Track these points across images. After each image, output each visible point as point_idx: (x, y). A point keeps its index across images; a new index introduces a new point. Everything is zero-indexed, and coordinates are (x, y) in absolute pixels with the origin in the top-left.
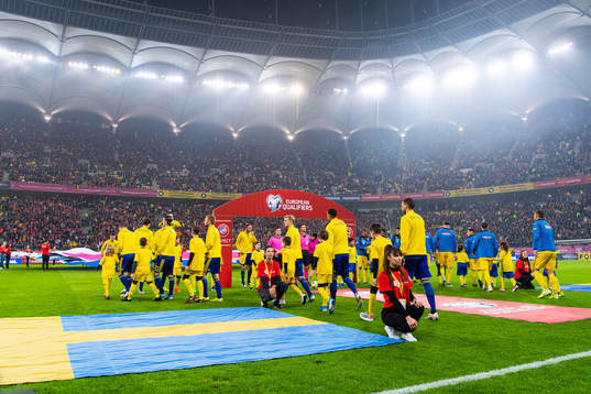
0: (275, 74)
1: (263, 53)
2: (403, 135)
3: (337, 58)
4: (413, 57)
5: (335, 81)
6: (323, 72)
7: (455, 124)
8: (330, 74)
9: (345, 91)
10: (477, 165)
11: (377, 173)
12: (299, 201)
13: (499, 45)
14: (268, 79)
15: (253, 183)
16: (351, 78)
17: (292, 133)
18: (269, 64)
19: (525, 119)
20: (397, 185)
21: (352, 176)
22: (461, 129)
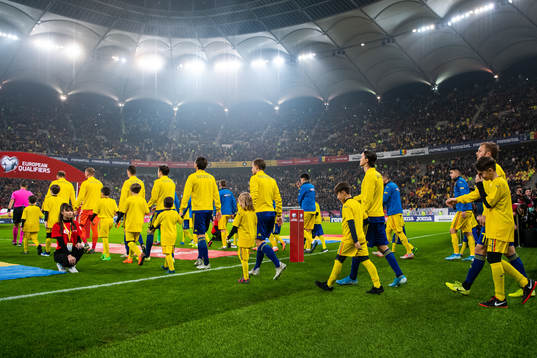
0: (49, 30)
1: (38, 7)
2: (176, 109)
3: (118, 27)
4: (190, 40)
5: (115, 49)
6: (103, 38)
7: (221, 105)
8: (109, 41)
9: (124, 60)
10: (236, 142)
11: (148, 141)
12: (36, 164)
13: (261, 45)
14: (41, 34)
15: (14, 140)
16: (130, 49)
17: (65, 93)
18: (42, 19)
19: (277, 108)
20: (165, 154)
21: (123, 142)
22: (226, 110)
